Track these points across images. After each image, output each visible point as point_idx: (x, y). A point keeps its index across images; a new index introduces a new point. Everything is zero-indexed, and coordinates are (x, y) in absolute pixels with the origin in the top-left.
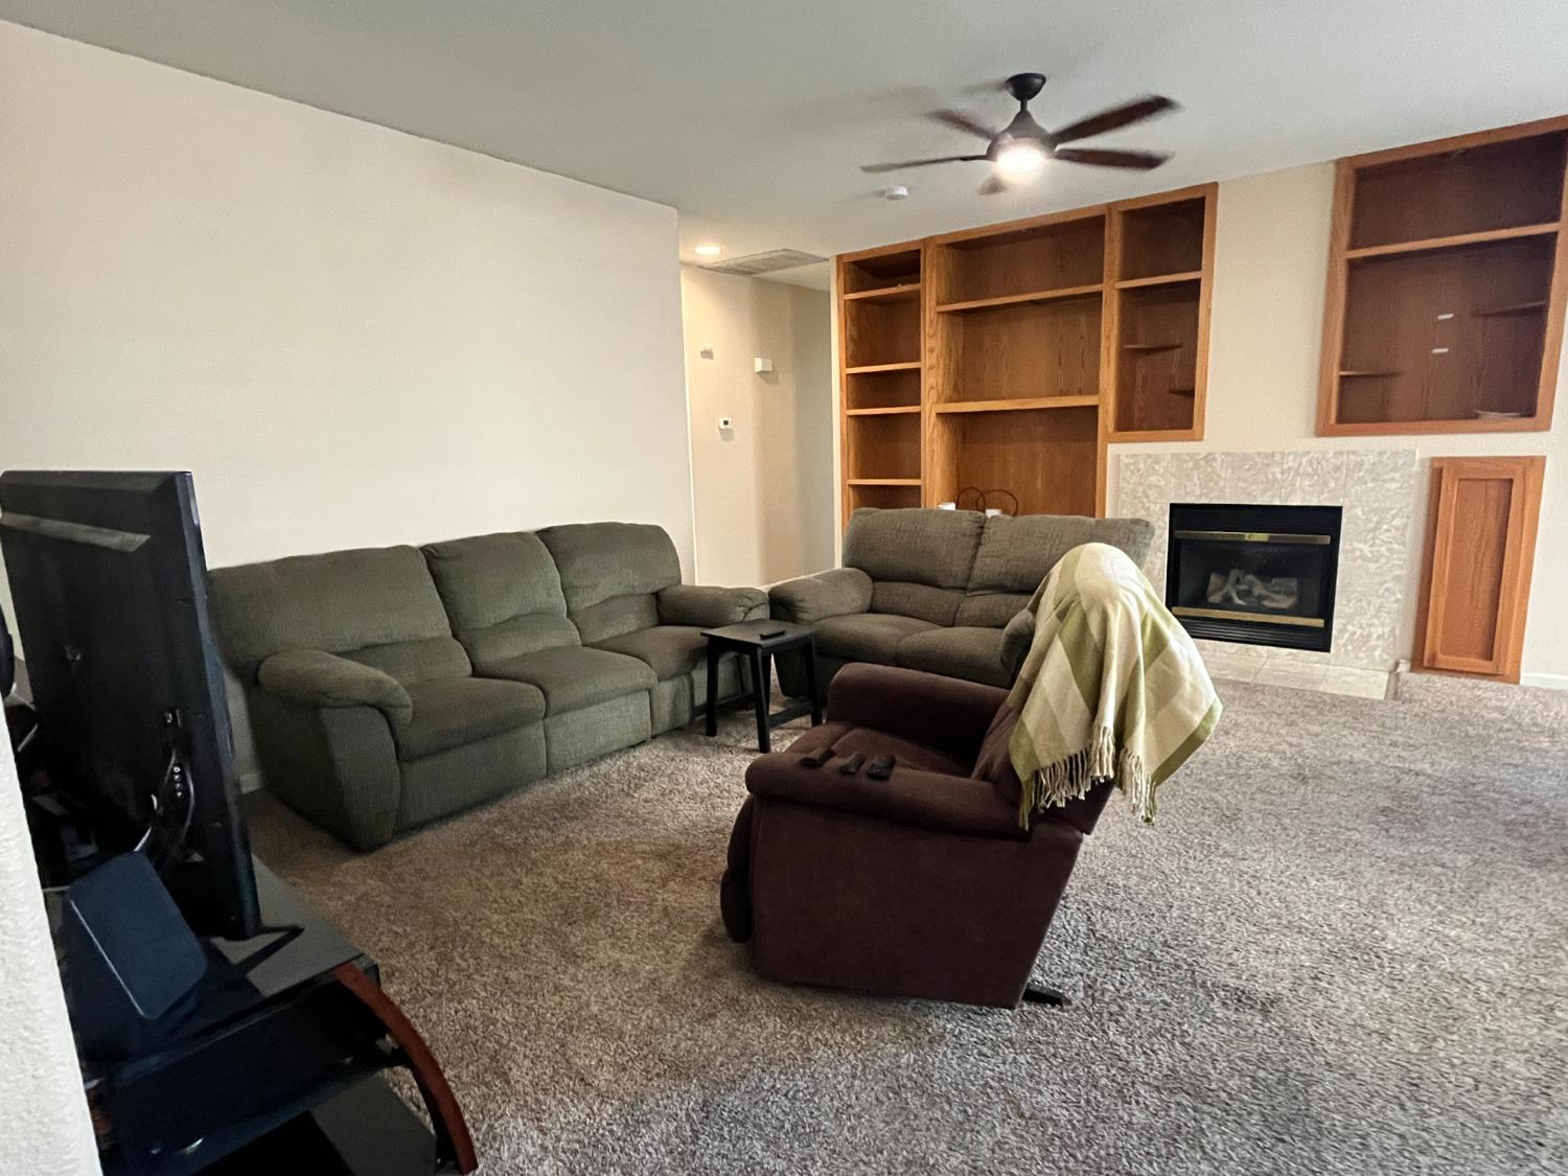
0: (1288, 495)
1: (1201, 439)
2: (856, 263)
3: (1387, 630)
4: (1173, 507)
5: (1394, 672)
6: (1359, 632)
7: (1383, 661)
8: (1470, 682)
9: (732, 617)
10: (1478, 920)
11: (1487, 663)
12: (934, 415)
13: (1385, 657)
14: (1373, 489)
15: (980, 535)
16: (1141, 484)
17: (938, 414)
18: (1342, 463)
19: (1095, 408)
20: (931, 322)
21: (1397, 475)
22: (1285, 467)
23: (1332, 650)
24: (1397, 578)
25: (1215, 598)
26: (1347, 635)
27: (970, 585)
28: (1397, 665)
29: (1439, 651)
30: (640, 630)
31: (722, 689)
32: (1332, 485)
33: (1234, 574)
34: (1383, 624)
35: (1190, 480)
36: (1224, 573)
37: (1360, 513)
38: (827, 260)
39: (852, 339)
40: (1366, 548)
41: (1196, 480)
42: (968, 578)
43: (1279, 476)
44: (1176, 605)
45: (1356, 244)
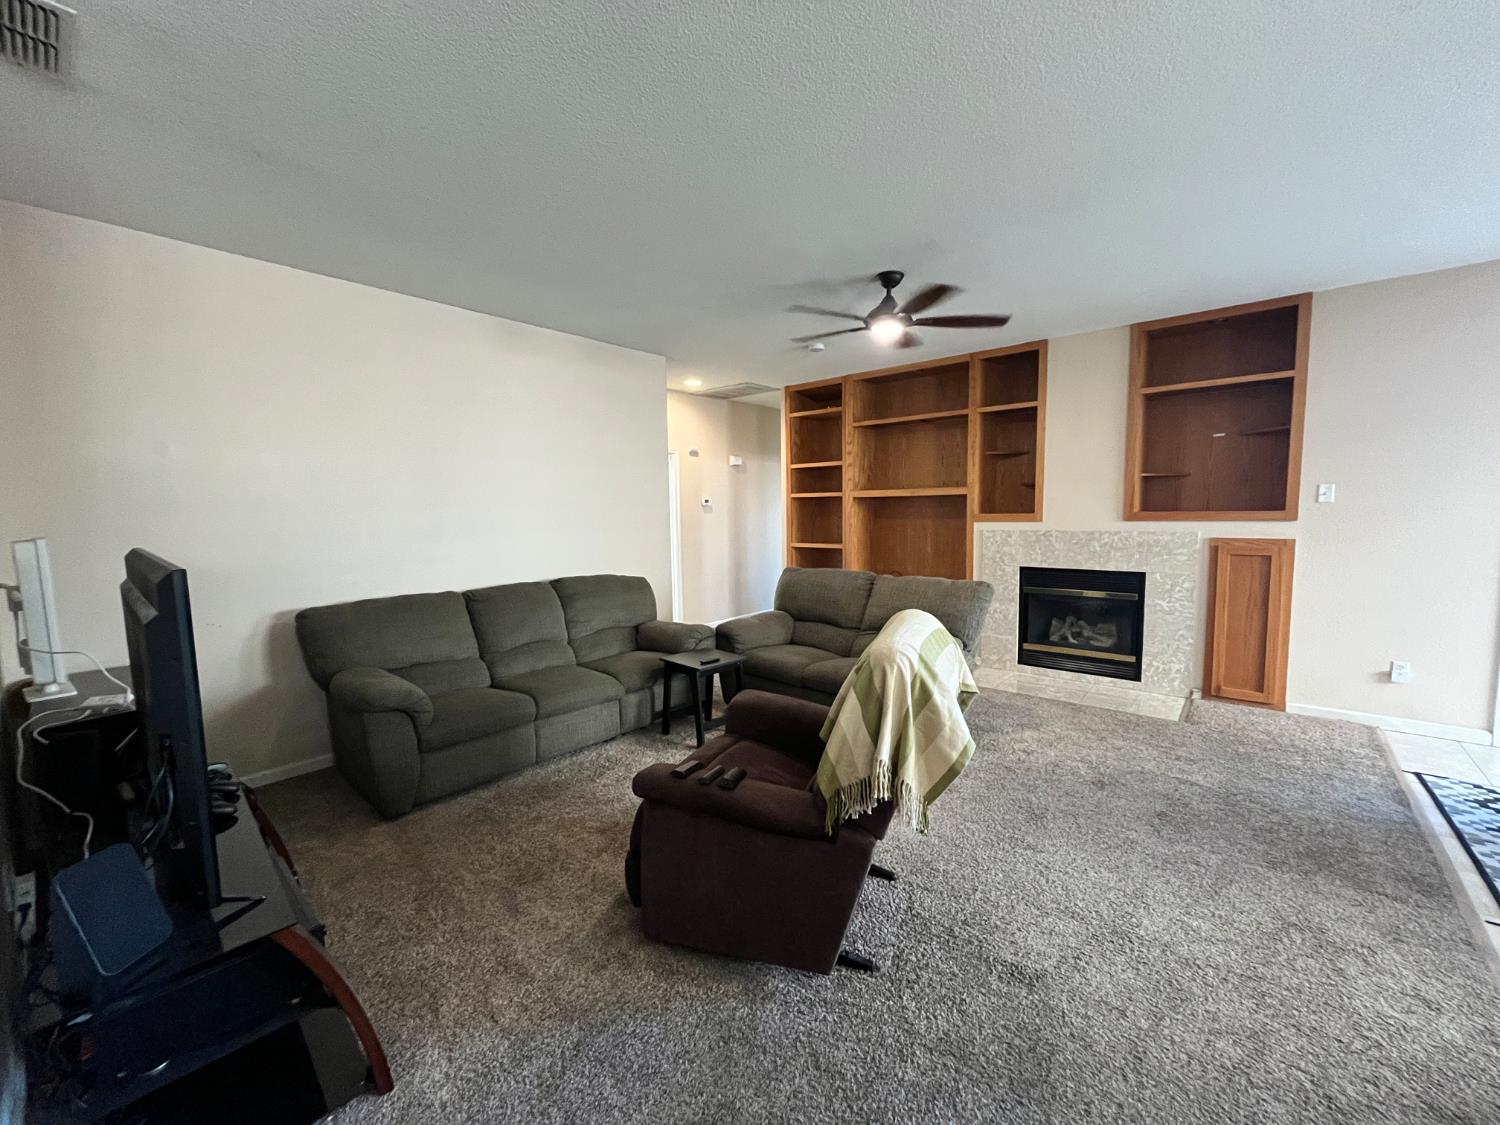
1: (1041, 520)
2: (799, 392)
3: (1183, 666)
4: (1022, 569)
5: (1189, 699)
6: (1162, 666)
7: (1182, 690)
8: (1246, 708)
9: (686, 646)
10: (1217, 913)
11: (1261, 695)
12: (851, 499)
13: (1183, 686)
14: (1167, 560)
15: (871, 590)
16: (998, 552)
17: (855, 498)
18: (1144, 540)
19: (964, 497)
20: (850, 433)
21: (1185, 551)
22: (1103, 542)
23: (1143, 680)
24: (1188, 628)
25: (1054, 638)
26: (1153, 669)
27: (863, 627)
28: (1191, 693)
29: (1222, 683)
30: (622, 653)
31: (674, 701)
32: (1138, 556)
33: (1069, 619)
34: (1180, 662)
35: (1034, 550)
36: (1063, 619)
37: (1159, 578)
38: (778, 389)
39: (795, 443)
40: (1164, 604)
41: (1038, 551)
42: (861, 622)
43: (1098, 549)
44: (1026, 642)
45: (1149, 383)
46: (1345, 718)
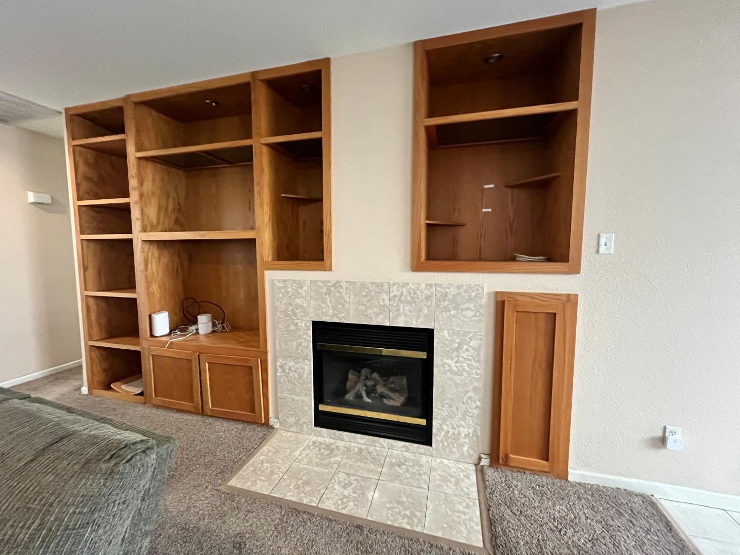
0: (395, 318)
1: (330, 270)
2: (79, 115)
3: (471, 431)
4: (315, 324)
5: (480, 471)
6: (451, 431)
7: (471, 456)
11: (545, 462)
12: (140, 242)
13: (471, 452)
14: (454, 316)
16: (290, 304)
18: (432, 293)
19: (253, 241)
20: (134, 165)
21: (472, 306)
22: (392, 295)
23: (433, 445)
24: (475, 389)
25: (350, 397)
26: (443, 433)
28: (480, 459)
29: (509, 453)
32: (426, 311)
33: (365, 372)
34: (468, 426)
35: (324, 302)
36: (358, 371)
37: (447, 335)
40: (453, 364)
41: (329, 303)
43: (387, 302)
44: (323, 403)
45: (431, 114)
46: (622, 487)
